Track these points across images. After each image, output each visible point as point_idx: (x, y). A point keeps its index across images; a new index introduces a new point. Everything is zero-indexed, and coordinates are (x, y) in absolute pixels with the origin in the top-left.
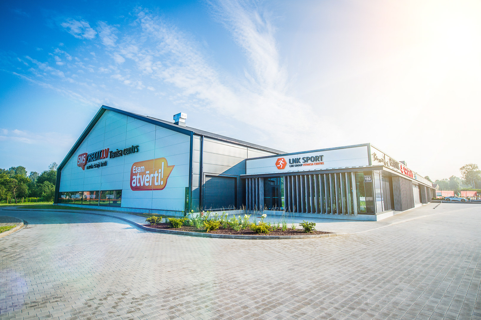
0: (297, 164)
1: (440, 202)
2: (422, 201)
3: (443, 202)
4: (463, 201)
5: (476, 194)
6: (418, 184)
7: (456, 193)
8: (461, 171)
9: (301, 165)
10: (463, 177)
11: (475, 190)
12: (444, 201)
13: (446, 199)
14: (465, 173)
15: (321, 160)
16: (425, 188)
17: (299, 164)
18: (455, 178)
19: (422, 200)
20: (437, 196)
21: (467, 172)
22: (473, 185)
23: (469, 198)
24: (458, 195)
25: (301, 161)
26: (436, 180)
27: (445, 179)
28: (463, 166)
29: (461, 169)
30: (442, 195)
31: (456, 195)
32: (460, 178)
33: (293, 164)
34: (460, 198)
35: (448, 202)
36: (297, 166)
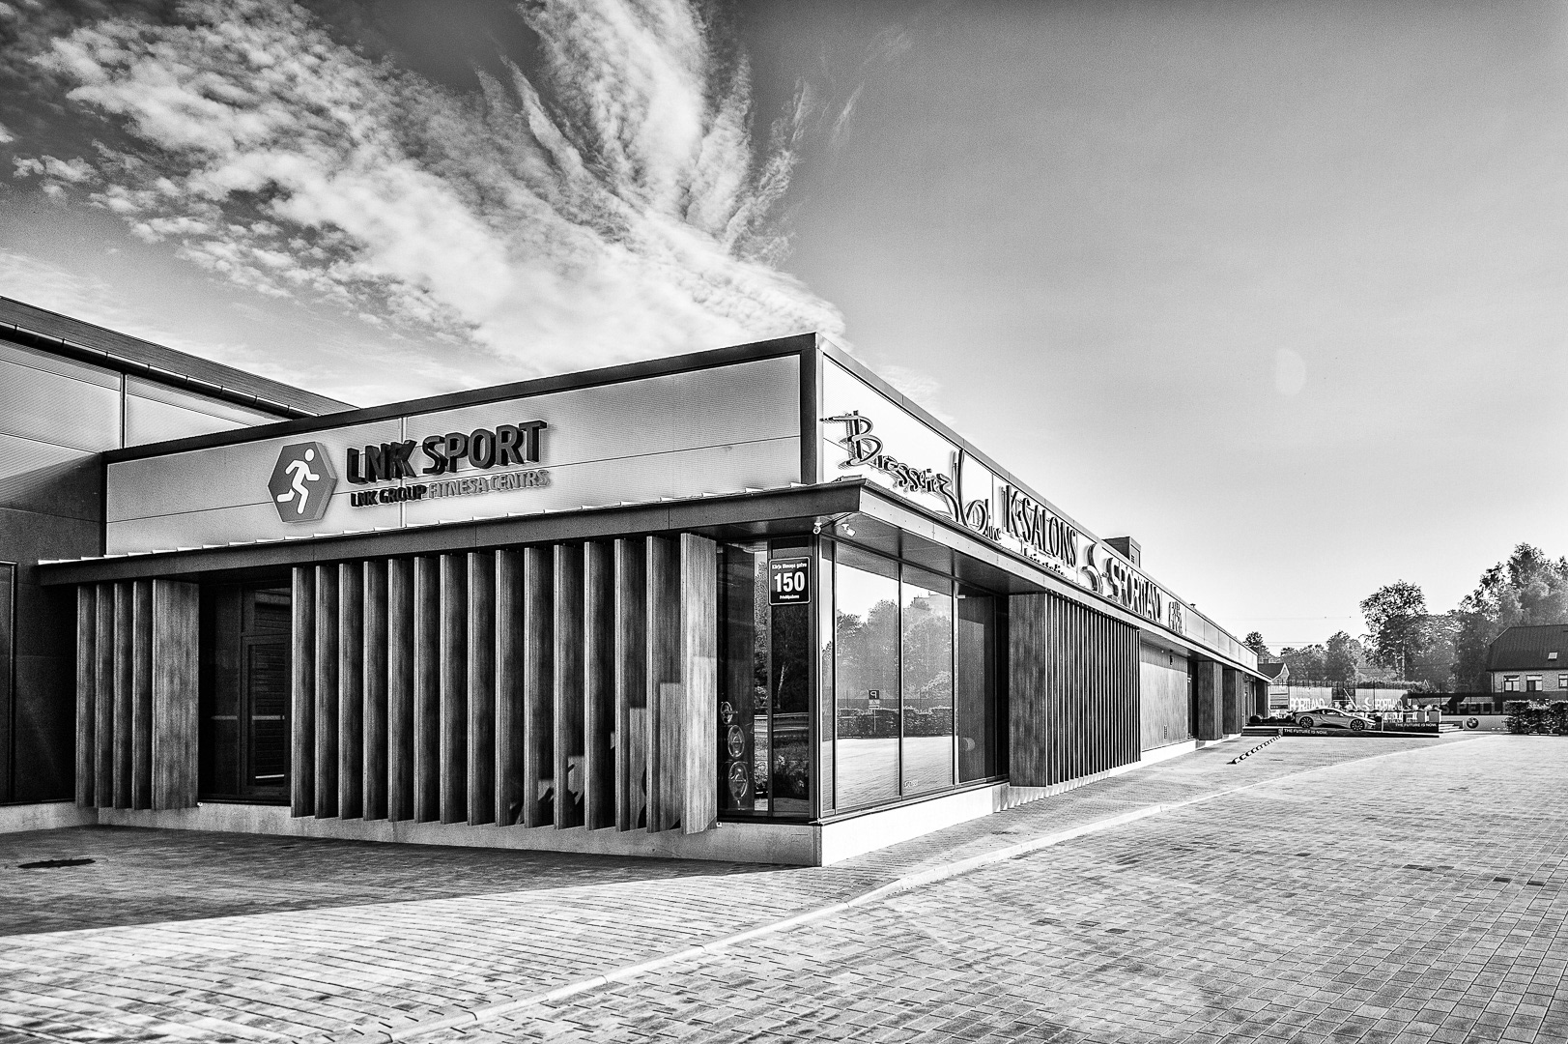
0: (396, 484)
1: (1275, 733)
2: (1201, 727)
3: (1286, 734)
4: (1357, 730)
5: (1404, 699)
6: (1186, 653)
7: (1339, 696)
8: (1366, 613)
9: (418, 492)
10: (1370, 634)
11: (1404, 687)
12: (1289, 729)
13: (1298, 722)
14: (1378, 620)
15: (535, 456)
16: (1218, 671)
17: (406, 482)
18: (1345, 643)
19: (1199, 727)
20: (1273, 707)
21: (1384, 619)
22: (1401, 670)
23: (1379, 714)
24: (1343, 705)
25: (420, 461)
26: (1284, 649)
27: (1313, 647)
28: (1374, 592)
29: (1367, 604)
30: (1291, 706)
31: (1337, 704)
32: (1362, 640)
33: (371, 487)
34: (1349, 715)
35: (1306, 731)
36: (394, 496)
